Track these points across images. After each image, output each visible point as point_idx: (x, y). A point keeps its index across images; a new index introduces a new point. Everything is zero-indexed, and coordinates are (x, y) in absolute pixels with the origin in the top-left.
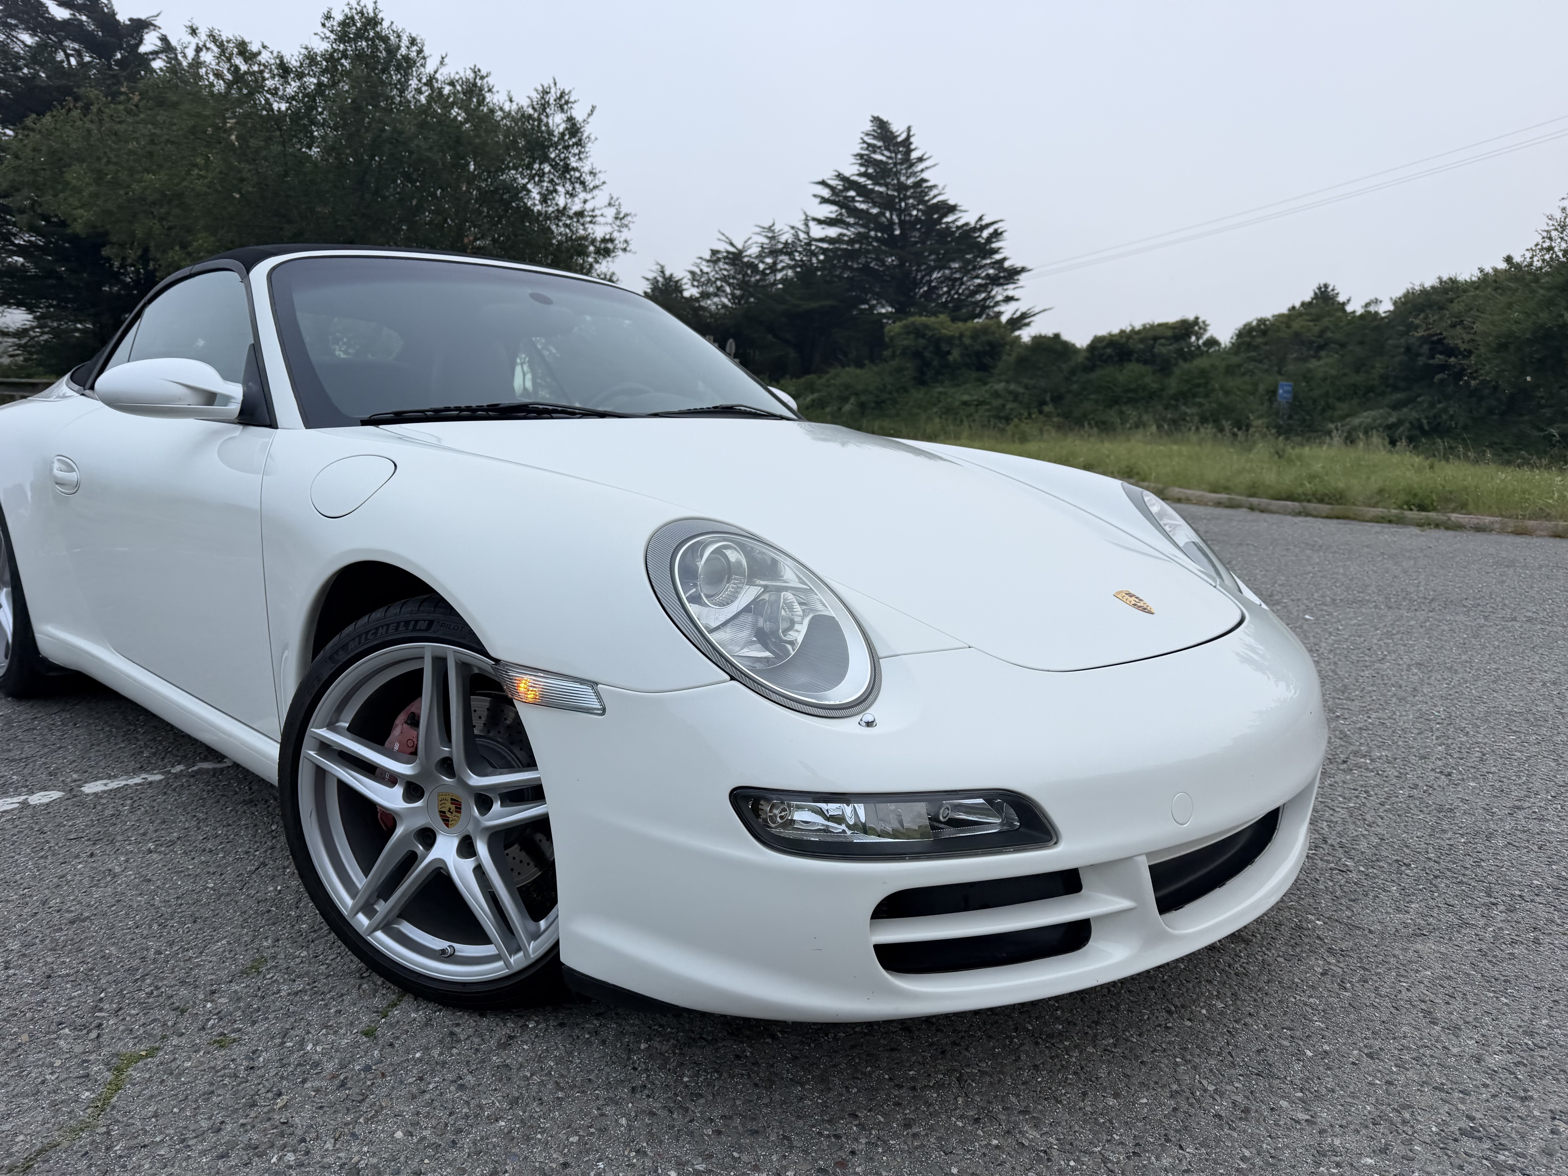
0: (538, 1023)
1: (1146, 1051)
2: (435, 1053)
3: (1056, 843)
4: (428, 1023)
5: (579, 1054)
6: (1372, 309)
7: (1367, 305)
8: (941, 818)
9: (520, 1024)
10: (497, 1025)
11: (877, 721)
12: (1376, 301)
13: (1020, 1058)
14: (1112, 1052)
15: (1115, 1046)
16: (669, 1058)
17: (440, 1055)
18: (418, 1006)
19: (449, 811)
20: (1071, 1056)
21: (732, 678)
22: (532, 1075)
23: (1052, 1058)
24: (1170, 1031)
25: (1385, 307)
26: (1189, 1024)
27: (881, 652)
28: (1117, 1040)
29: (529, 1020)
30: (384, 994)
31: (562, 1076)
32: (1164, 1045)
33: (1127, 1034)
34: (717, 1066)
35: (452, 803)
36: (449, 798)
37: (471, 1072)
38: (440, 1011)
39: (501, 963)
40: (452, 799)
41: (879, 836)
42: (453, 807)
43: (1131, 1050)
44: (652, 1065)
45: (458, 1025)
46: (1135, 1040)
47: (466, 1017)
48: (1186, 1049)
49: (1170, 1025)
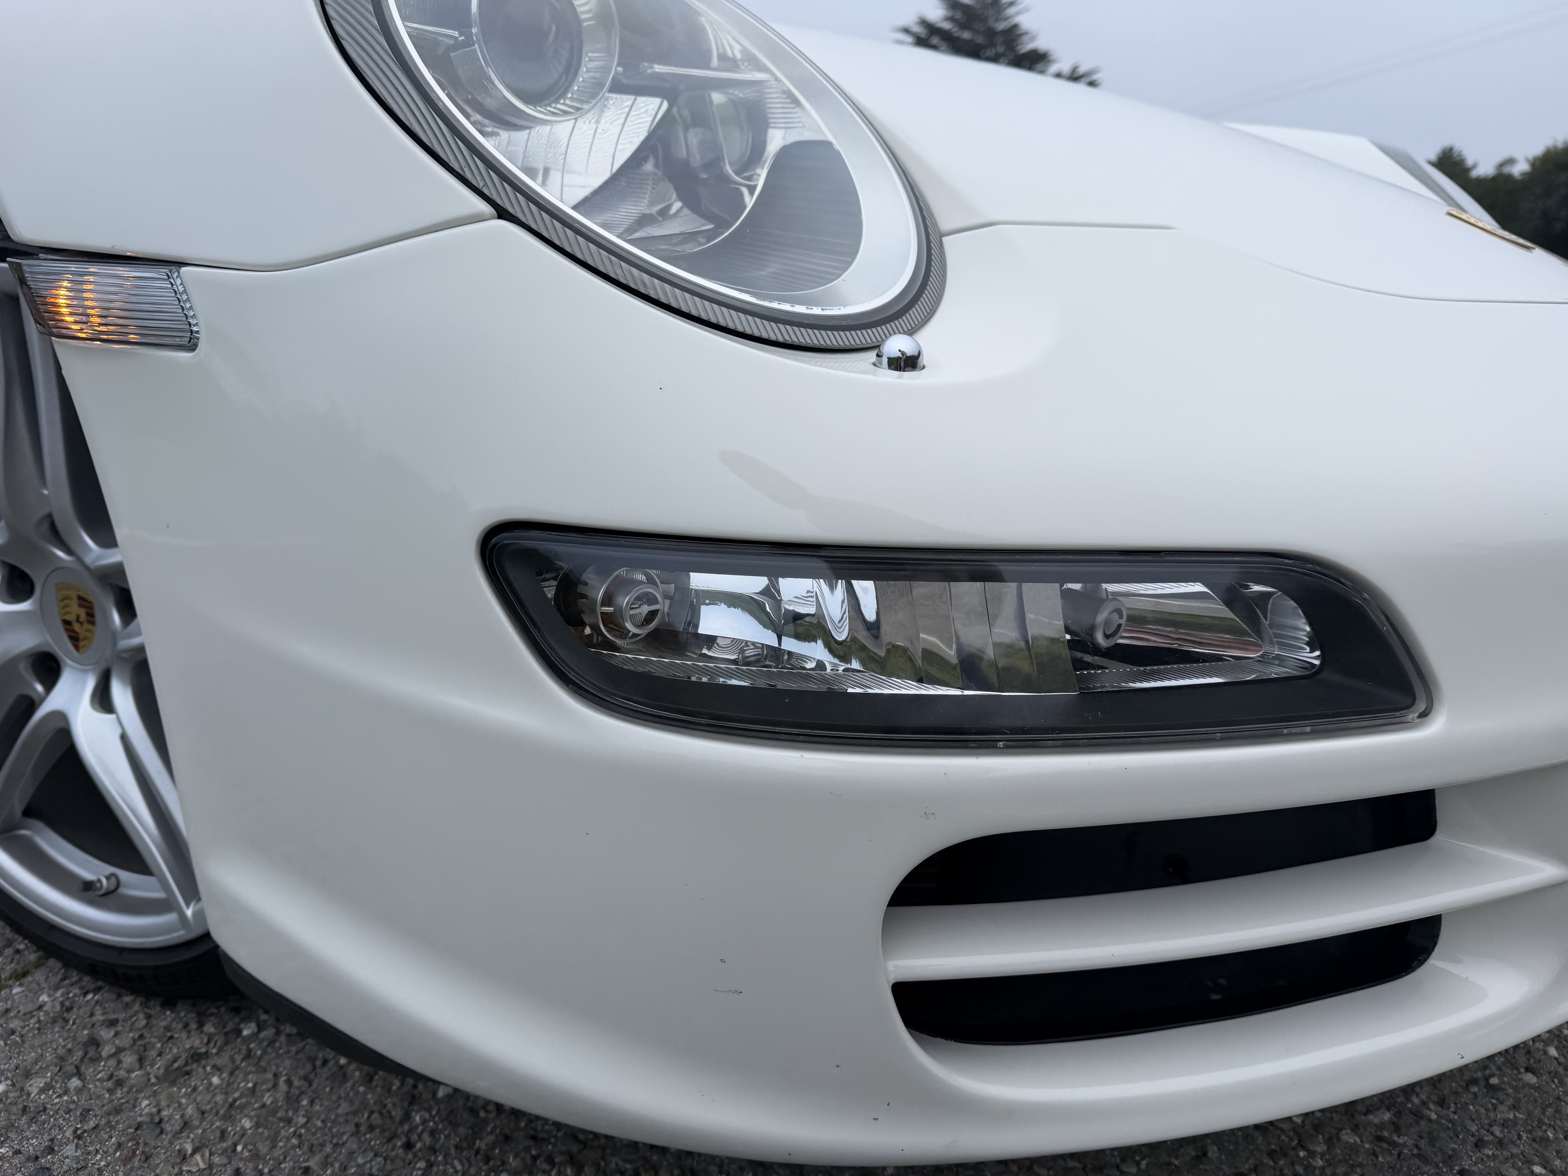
0: (261, 1027)
1: (1464, 1142)
2: (35, 1085)
3: (1424, 715)
4: (61, 1019)
5: (312, 1102)
6: (1506, 170)
7: (1502, 165)
8: (1100, 638)
9: (230, 1026)
10: (186, 1026)
11: (924, 360)
12: (1511, 161)
13: (1205, 1154)
14: (1394, 1144)
15: (1397, 1128)
16: (485, 1121)
17: (42, 1091)
18: (63, 979)
19: (78, 620)
20: (1312, 1154)
21: (503, 214)
22: (195, 1151)
23: (1271, 1154)
24: (1501, 1095)
25: (1520, 168)
26: (1530, 1078)
27: (945, 220)
28: (1398, 1114)
29: (246, 1020)
30: (18, 951)
31: (256, 1156)
32: (1497, 1131)
33: (1416, 1100)
34: (575, 1148)
35: (80, 606)
36: (74, 594)
37: (79, 1138)
38: (97, 990)
39: (170, 918)
40: (80, 598)
41: (920, 681)
42: (82, 613)
43: (1432, 1141)
44: (447, 1137)
45: (112, 1023)
46: (1434, 1116)
47: (137, 1007)
48: (1544, 1140)
49: (1494, 1081)
